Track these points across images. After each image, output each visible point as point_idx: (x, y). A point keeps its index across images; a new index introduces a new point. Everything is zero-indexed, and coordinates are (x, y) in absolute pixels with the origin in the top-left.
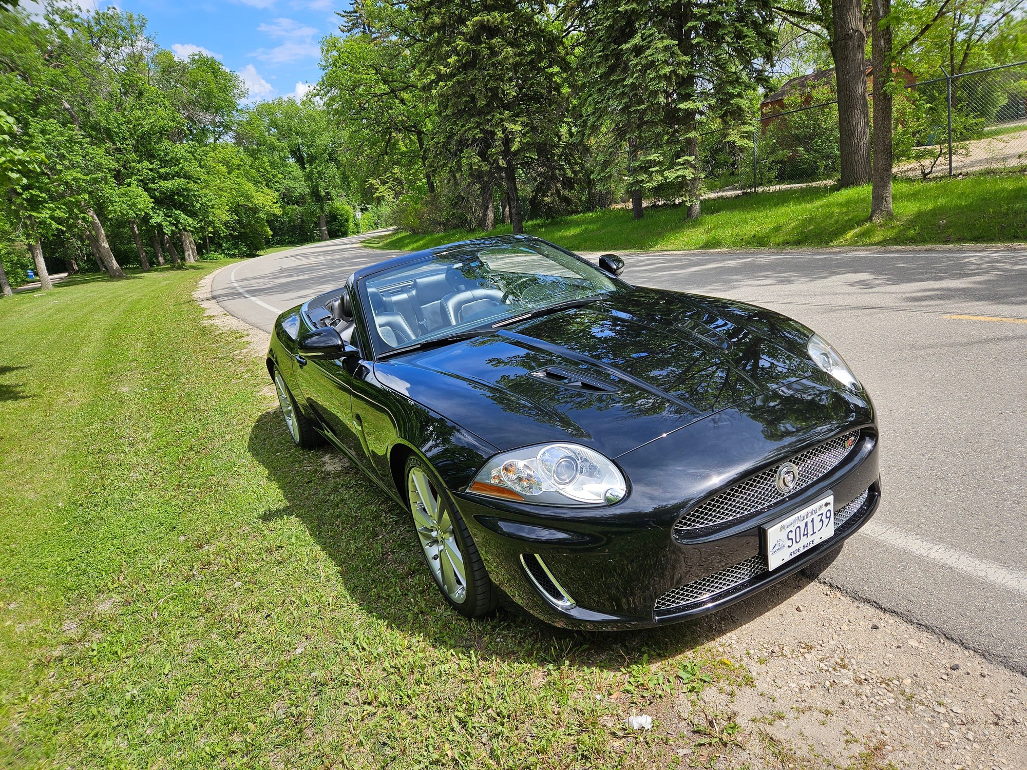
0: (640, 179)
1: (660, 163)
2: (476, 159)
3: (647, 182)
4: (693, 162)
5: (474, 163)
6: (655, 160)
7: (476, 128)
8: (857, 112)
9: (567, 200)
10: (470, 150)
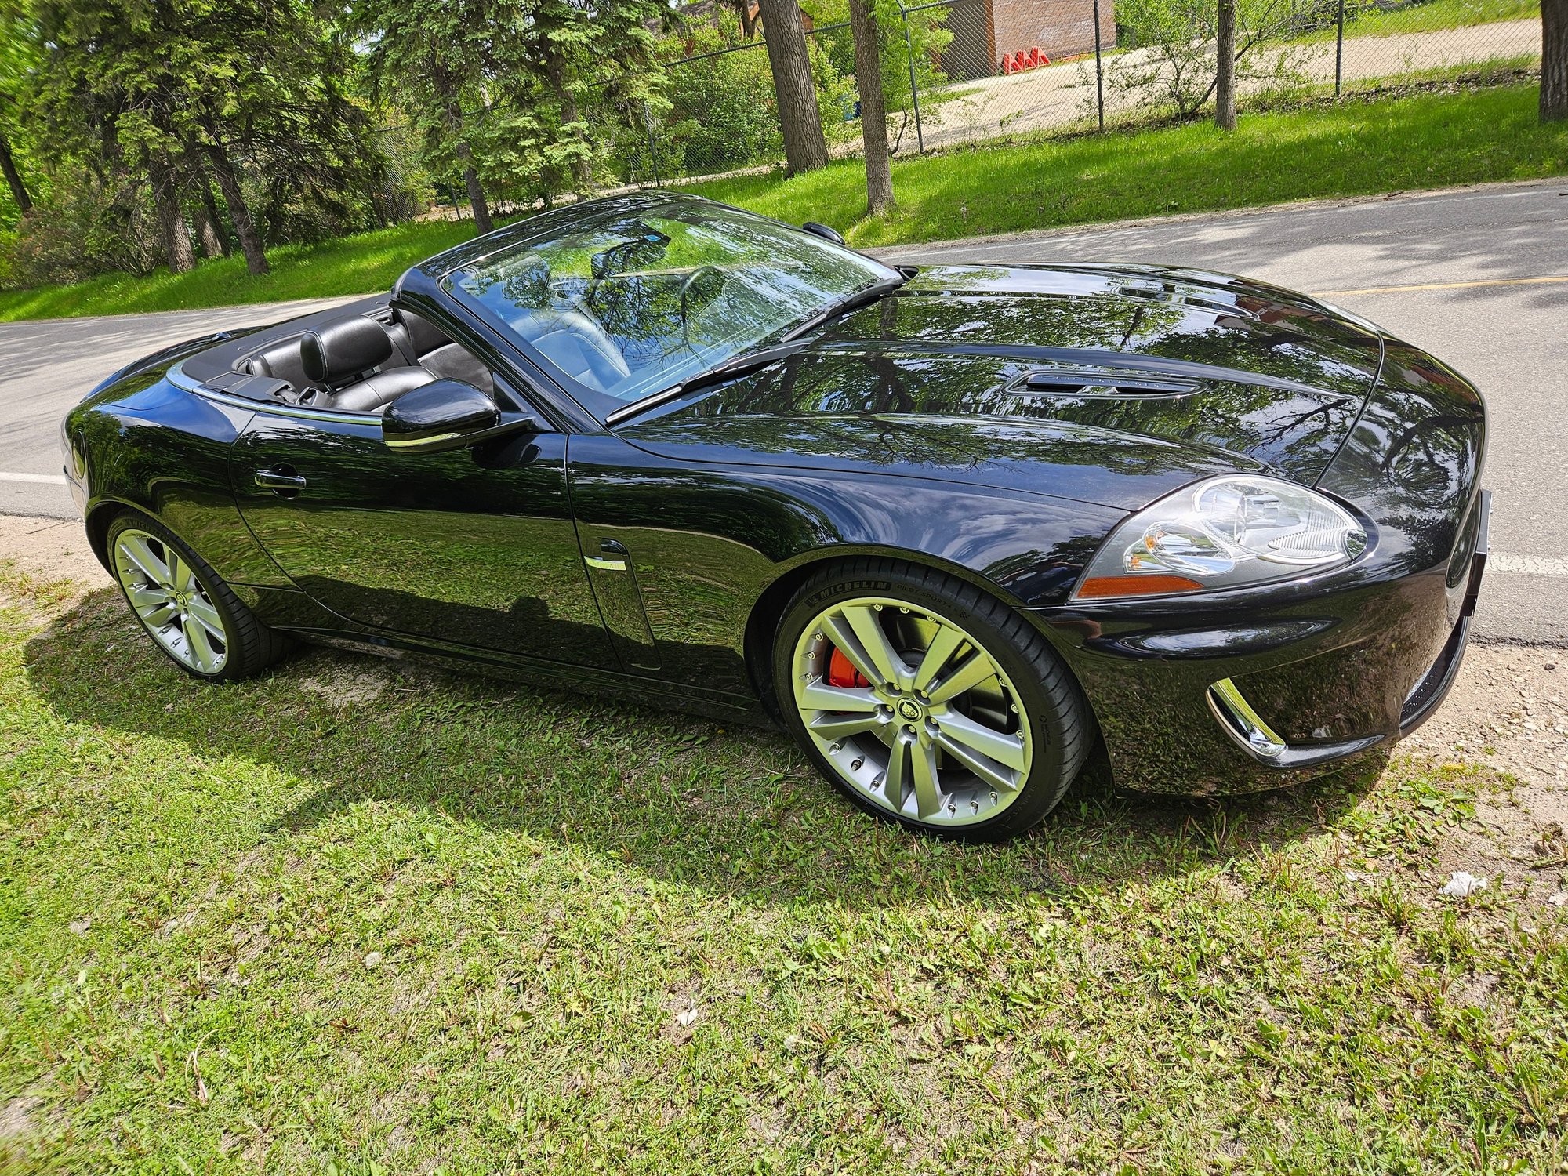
0: (506, 159)
1: (534, 133)
2: (152, 132)
3: (519, 165)
4: (587, 132)
5: (150, 139)
6: (525, 127)
7: (139, 71)
8: (797, 59)
9: (338, 209)
10: (132, 114)
